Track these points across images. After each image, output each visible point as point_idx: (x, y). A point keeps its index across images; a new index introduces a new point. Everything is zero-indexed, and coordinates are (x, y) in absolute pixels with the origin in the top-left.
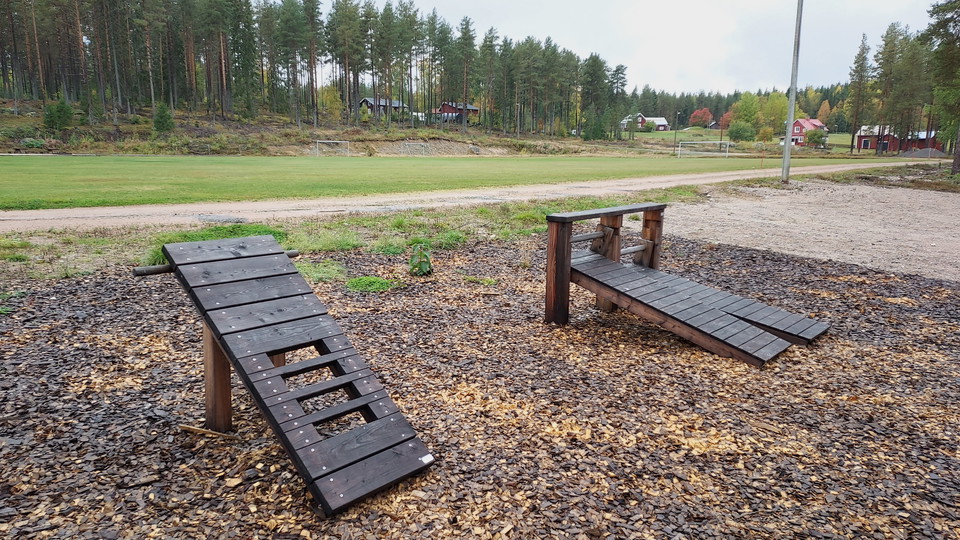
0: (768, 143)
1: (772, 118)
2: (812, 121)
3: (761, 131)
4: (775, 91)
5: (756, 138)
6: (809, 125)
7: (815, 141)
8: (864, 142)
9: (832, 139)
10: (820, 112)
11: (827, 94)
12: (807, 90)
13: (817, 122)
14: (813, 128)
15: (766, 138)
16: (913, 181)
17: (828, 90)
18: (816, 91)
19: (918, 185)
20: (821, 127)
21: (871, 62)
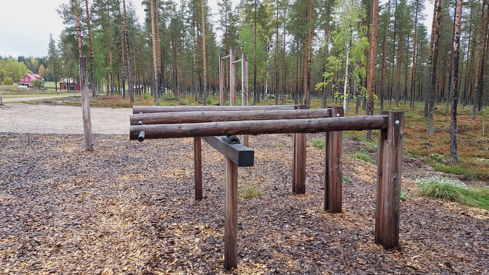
0: (11, 86)
1: (12, 73)
2: (34, 75)
3: (5, 79)
4: (10, 57)
5: (3, 84)
6: (33, 77)
7: (38, 86)
8: (63, 86)
9: (47, 84)
10: (39, 71)
11: (41, 61)
12: (30, 59)
13: (38, 76)
14: (35, 79)
15: (8, 83)
16: (66, 103)
17: (42, 59)
18: (35, 59)
19: (68, 104)
20: (41, 79)
21: (57, 47)
